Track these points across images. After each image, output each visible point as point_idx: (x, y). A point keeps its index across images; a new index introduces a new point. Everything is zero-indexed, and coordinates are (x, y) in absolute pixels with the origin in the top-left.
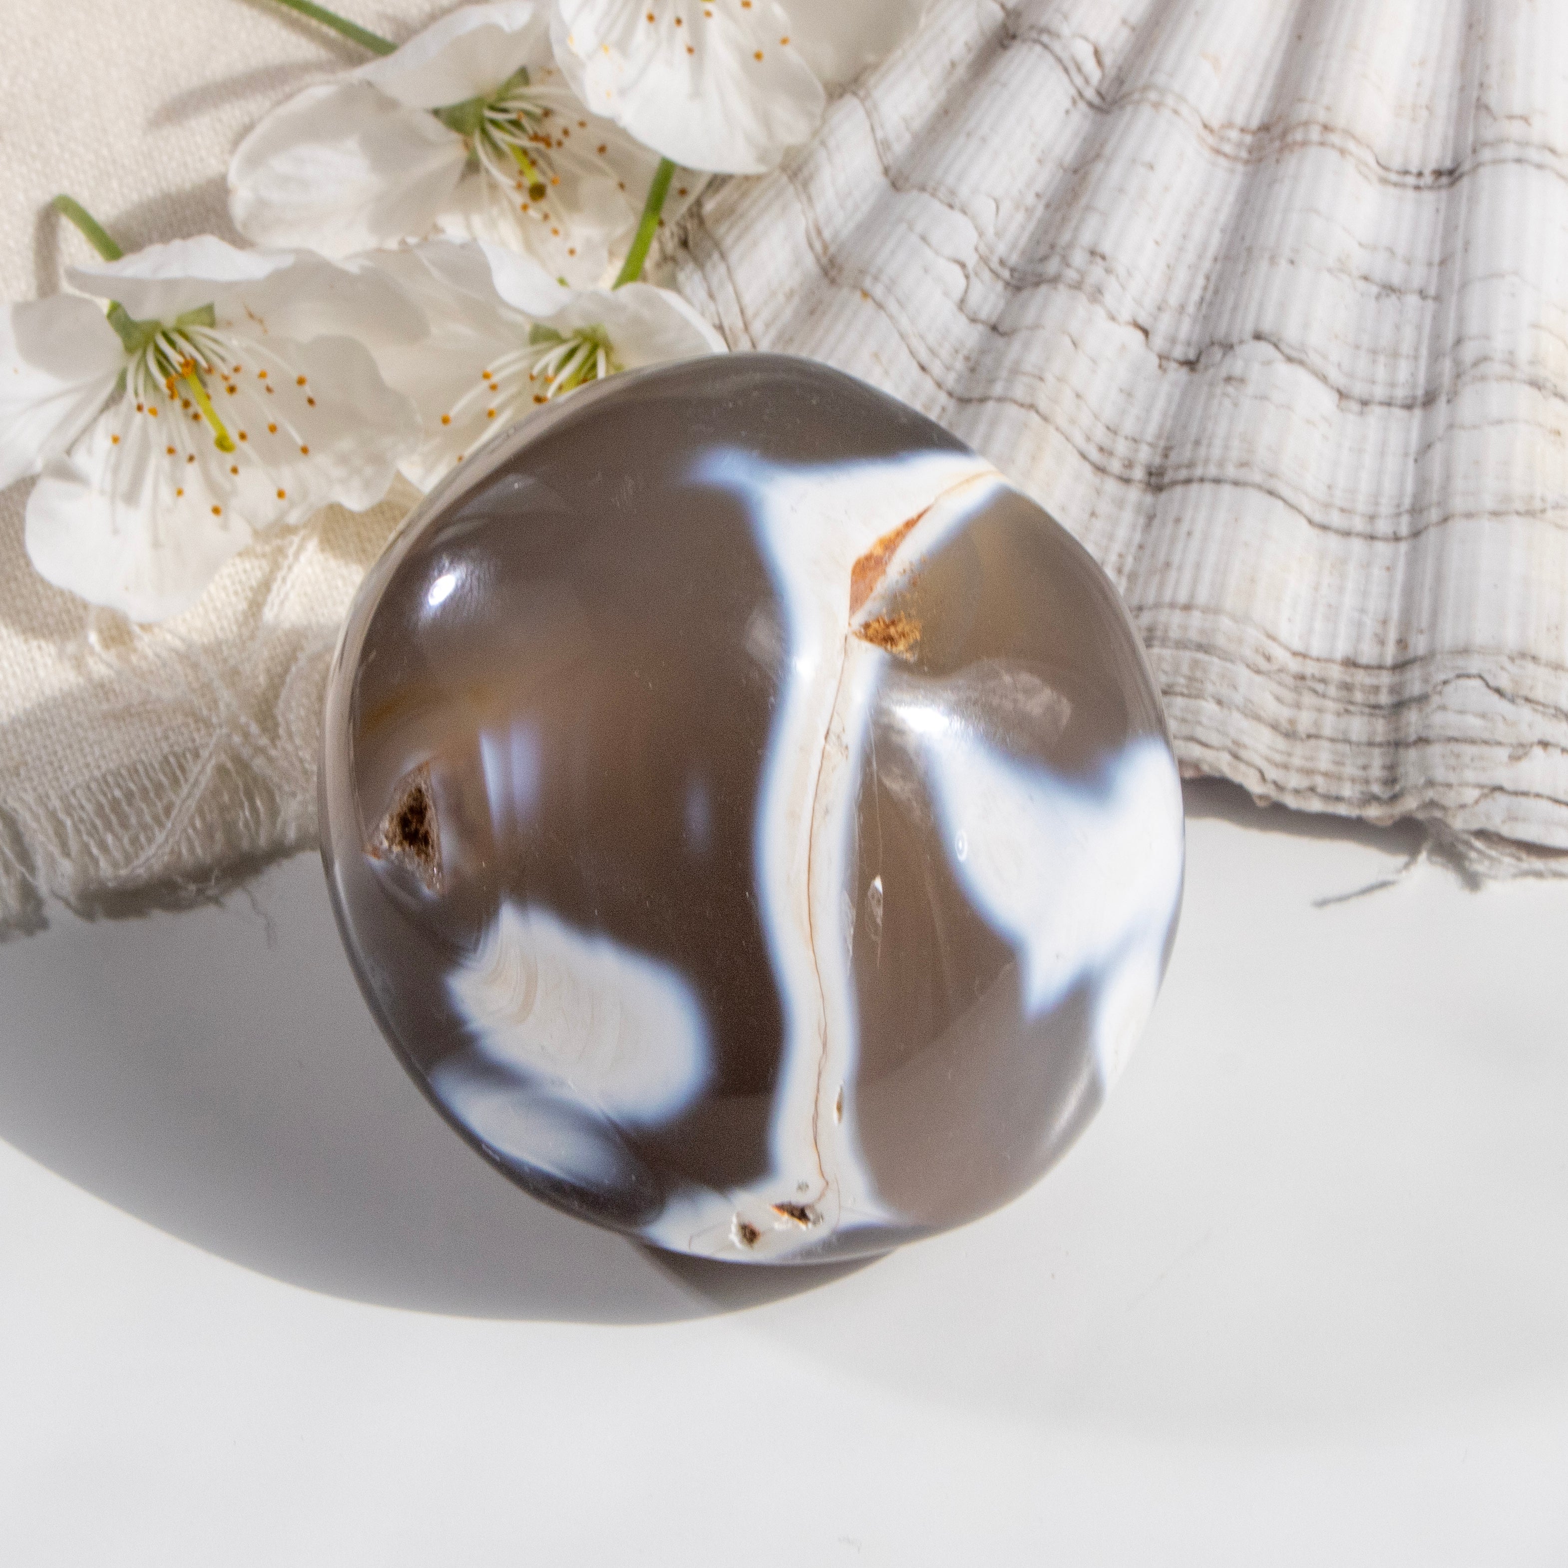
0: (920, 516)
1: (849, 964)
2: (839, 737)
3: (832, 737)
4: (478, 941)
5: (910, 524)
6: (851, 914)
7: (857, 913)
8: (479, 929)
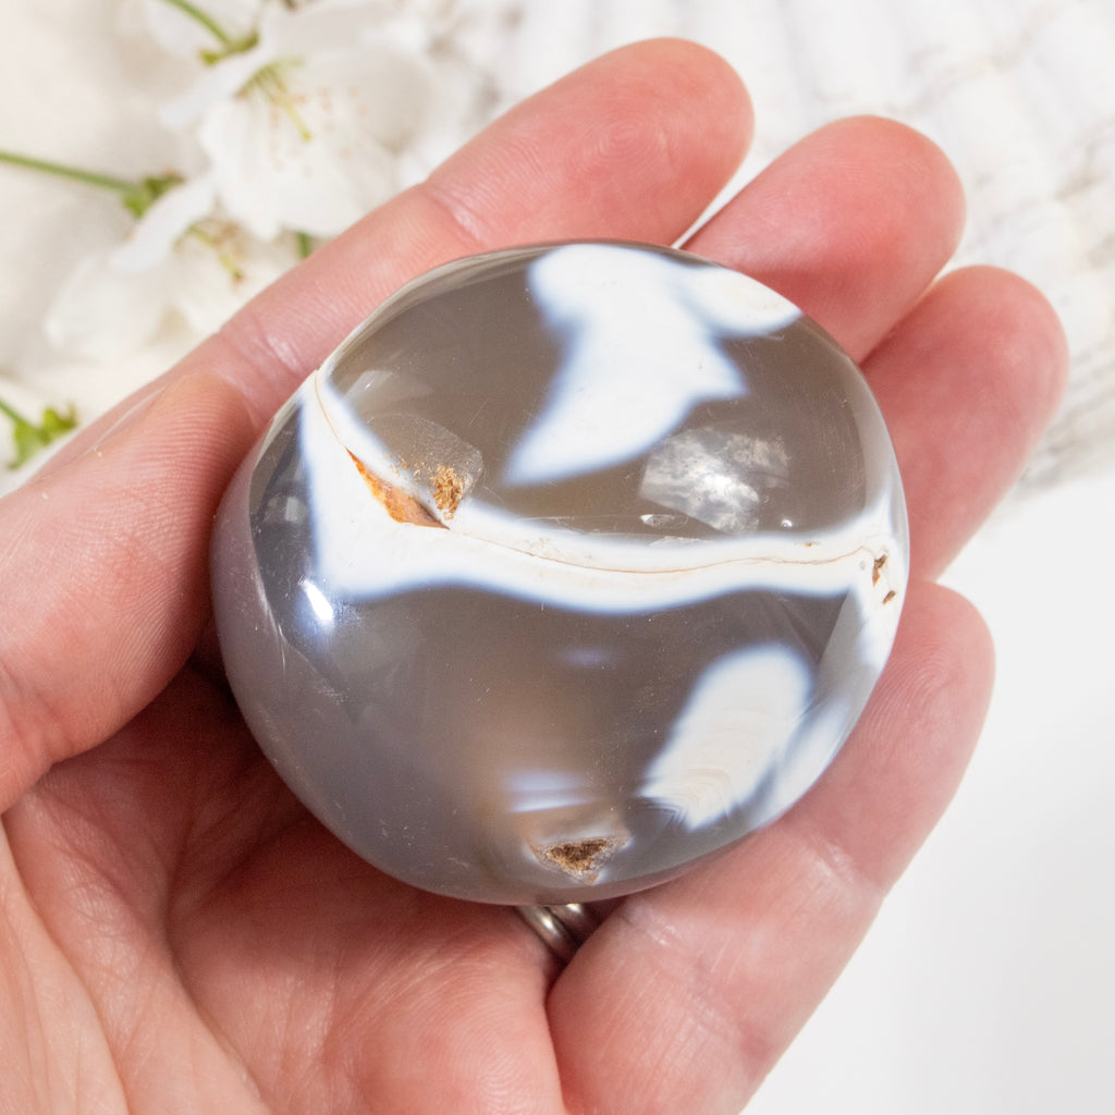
0: (354, 458)
1: (706, 542)
2: (532, 546)
3: (533, 551)
4: (666, 810)
5: (361, 467)
6: (668, 539)
7: (668, 534)
8: (658, 810)
